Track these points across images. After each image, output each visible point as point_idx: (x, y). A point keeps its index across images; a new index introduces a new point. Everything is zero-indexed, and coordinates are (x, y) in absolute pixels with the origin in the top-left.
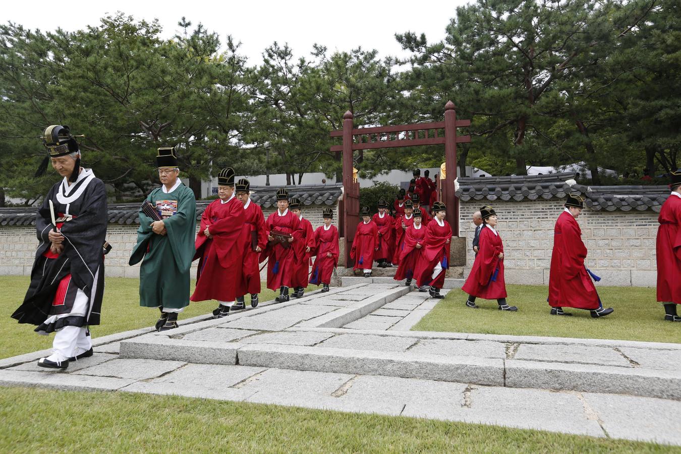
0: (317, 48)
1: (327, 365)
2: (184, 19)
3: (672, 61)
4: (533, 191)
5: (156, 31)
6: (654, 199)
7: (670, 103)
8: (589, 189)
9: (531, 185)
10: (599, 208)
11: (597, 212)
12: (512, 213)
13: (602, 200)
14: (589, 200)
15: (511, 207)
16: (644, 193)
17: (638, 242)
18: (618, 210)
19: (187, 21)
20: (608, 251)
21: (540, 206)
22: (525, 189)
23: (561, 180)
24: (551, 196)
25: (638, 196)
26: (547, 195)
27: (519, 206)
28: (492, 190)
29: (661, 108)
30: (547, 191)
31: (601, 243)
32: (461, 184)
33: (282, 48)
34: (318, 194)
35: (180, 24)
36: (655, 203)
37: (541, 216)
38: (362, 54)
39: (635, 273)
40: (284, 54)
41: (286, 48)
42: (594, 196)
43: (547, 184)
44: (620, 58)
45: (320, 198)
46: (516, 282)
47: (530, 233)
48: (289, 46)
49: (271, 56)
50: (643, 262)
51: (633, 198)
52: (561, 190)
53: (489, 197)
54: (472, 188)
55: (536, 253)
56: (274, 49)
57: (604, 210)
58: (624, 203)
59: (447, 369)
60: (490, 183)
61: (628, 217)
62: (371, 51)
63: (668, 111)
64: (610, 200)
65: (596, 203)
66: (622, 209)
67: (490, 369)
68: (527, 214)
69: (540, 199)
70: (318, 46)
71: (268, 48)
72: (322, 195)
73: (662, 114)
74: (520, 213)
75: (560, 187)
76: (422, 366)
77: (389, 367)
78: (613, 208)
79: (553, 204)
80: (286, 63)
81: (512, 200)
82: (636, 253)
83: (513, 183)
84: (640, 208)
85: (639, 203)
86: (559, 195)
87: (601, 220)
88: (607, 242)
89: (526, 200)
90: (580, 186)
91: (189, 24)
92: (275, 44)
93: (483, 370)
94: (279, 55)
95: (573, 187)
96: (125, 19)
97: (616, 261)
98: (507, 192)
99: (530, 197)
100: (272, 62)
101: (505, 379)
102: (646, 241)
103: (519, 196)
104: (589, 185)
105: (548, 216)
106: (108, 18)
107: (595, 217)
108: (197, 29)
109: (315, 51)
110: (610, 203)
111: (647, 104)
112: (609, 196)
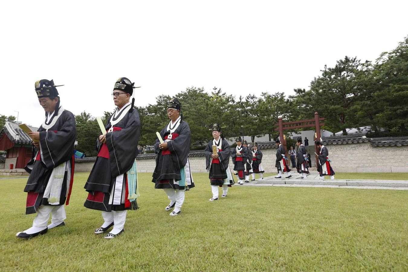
0: (263, 94)
1: (306, 183)
2: (215, 87)
3: (398, 95)
4: (350, 141)
5: (202, 91)
6: (397, 142)
7: (401, 107)
8: (372, 139)
9: (349, 138)
10: (376, 146)
11: (375, 147)
12: (342, 149)
13: (377, 143)
14: (372, 143)
15: (342, 146)
16: (393, 140)
17: (393, 157)
18: (384, 146)
19: (216, 88)
20: (381, 160)
21: (353, 146)
22: (347, 140)
23: (360, 136)
24: (357, 142)
25: (391, 141)
26: (355, 142)
27: (345, 146)
28: (335, 141)
29: (398, 109)
30: (355, 140)
31: (378, 158)
32: (323, 139)
33: (252, 96)
34: (272, 144)
35: (214, 89)
36: (398, 143)
37: (354, 149)
38: (279, 94)
39: (393, 168)
40: (253, 98)
41: (254, 96)
42: (374, 142)
43: (355, 138)
44: (379, 93)
45: (273, 146)
46: (346, 172)
47: (350, 155)
48: (255, 95)
49: (248, 98)
50: (396, 164)
51: (389, 142)
52: (361, 140)
53: (333, 143)
54: (327, 140)
55: (353, 162)
56: (249, 96)
57: (378, 146)
58: (385, 144)
59: (334, 183)
60: (333, 138)
61: (387, 148)
62: (282, 93)
63: (401, 110)
64: (380, 143)
65: (375, 144)
66: (385, 145)
67: (343, 183)
68: (348, 148)
69: (353, 143)
70: (264, 93)
71: (248, 96)
72: (274, 145)
73: (398, 112)
74: (345, 148)
75: (360, 139)
76: (328, 183)
77: (321, 183)
78: (381, 145)
79: (358, 145)
80: (253, 100)
81: (342, 144)
82: (392, 161)
83: (342, 138)
84: (392, 145)
85: (392, 143)
86: (360, 142)
87: (377, 150)
88: (380, 157)
89: (347, 144)
90: (368, 138)
91: (217, 89)
92: (250, 95)
93: (342, 183)
94: (251, 98)
95: (365, 139)
96: (194, 88)
97: (384, 164)
98: (340, 141)
99: (349, 143)
100: (249, 100)
101: (347, 184)
102: (396, 157)
103: (345, 143)
104: (371, 138)
105: (356, 149)
106: (189, 88)
107: (375, 149)
108: (219, 90)
109: (262, 95)
110: (380, 144)
111: (392, 108)
112: (380, 141)
